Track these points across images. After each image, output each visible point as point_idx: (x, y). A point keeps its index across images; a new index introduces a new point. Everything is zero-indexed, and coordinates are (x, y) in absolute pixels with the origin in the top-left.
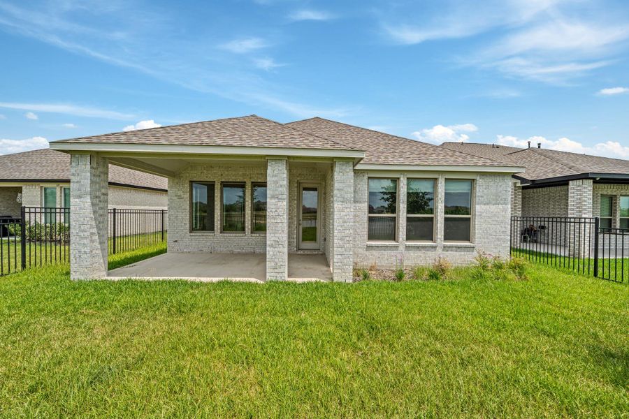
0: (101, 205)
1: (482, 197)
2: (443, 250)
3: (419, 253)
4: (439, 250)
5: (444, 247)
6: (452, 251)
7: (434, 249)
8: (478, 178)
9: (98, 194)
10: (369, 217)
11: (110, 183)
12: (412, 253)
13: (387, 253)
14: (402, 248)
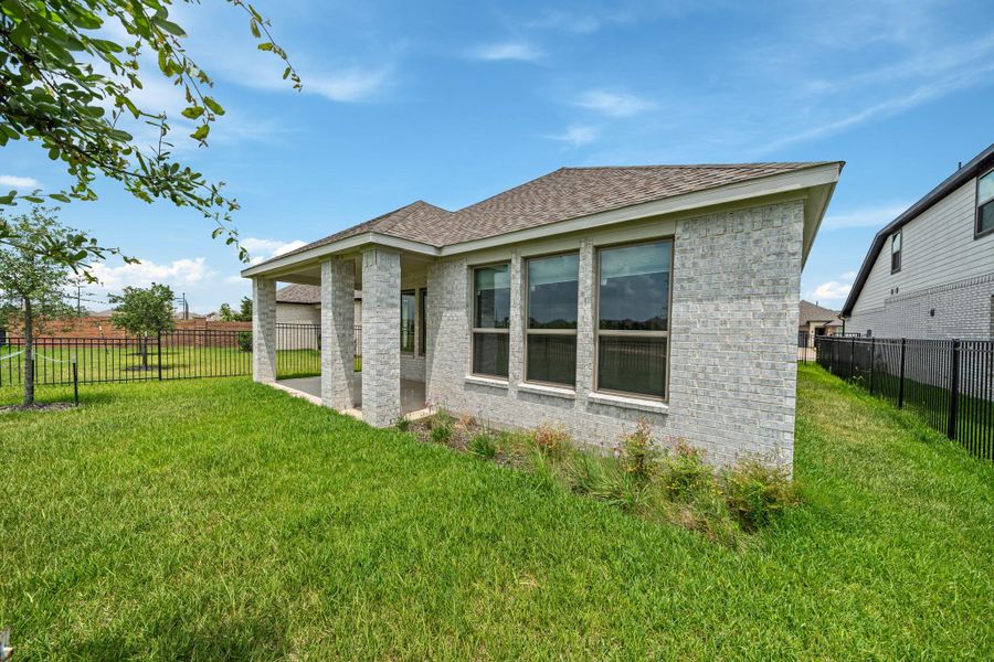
0: (269, 320)
1: (690, 280)
2: (588, 410)
3: (541, 407)
4: (580, 408)
5: (591, 403)
6: (607, 413)
7: (568, 404)
8: (679, 231)
9: (266, 311)
10: (475, 334)
11: (278, 302)
12: (529, 405)
13: (492, 398)
14: (512, 393)
